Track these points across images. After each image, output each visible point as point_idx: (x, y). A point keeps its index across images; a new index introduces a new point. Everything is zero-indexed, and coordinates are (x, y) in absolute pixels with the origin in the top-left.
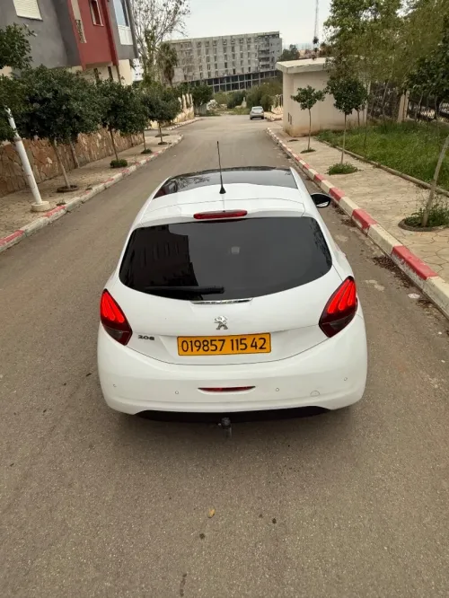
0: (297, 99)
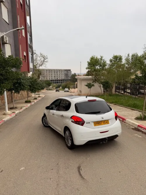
0: (87, 86)
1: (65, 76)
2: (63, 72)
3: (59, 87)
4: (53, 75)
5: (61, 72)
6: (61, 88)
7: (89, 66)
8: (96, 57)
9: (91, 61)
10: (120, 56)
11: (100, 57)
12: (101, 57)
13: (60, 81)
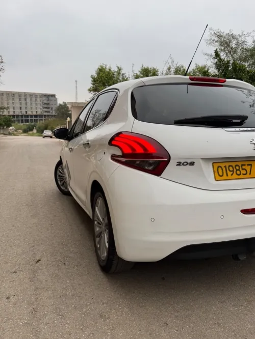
1: (44, 108)
2: (38, 100)
3: (31, 130)
4: (17, 105)
5: (34, 99)
6: (35, 131)
7: (93, 84)
8: (107, 67)
9: (98, 74)
10: (154, 69)
11: (116, 70)
12: (118, 68)
13: (34, 118)
